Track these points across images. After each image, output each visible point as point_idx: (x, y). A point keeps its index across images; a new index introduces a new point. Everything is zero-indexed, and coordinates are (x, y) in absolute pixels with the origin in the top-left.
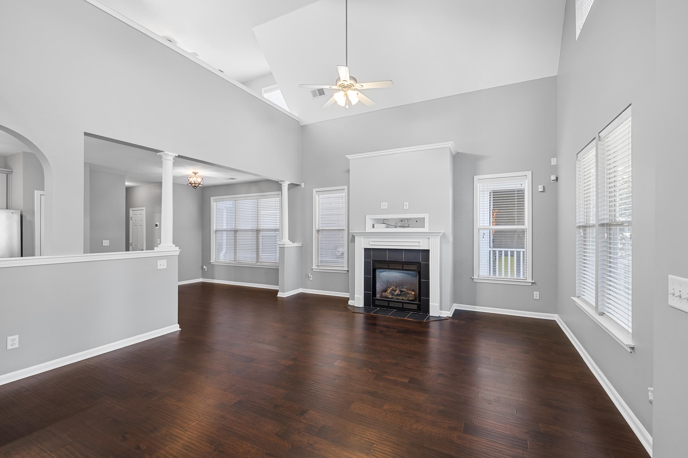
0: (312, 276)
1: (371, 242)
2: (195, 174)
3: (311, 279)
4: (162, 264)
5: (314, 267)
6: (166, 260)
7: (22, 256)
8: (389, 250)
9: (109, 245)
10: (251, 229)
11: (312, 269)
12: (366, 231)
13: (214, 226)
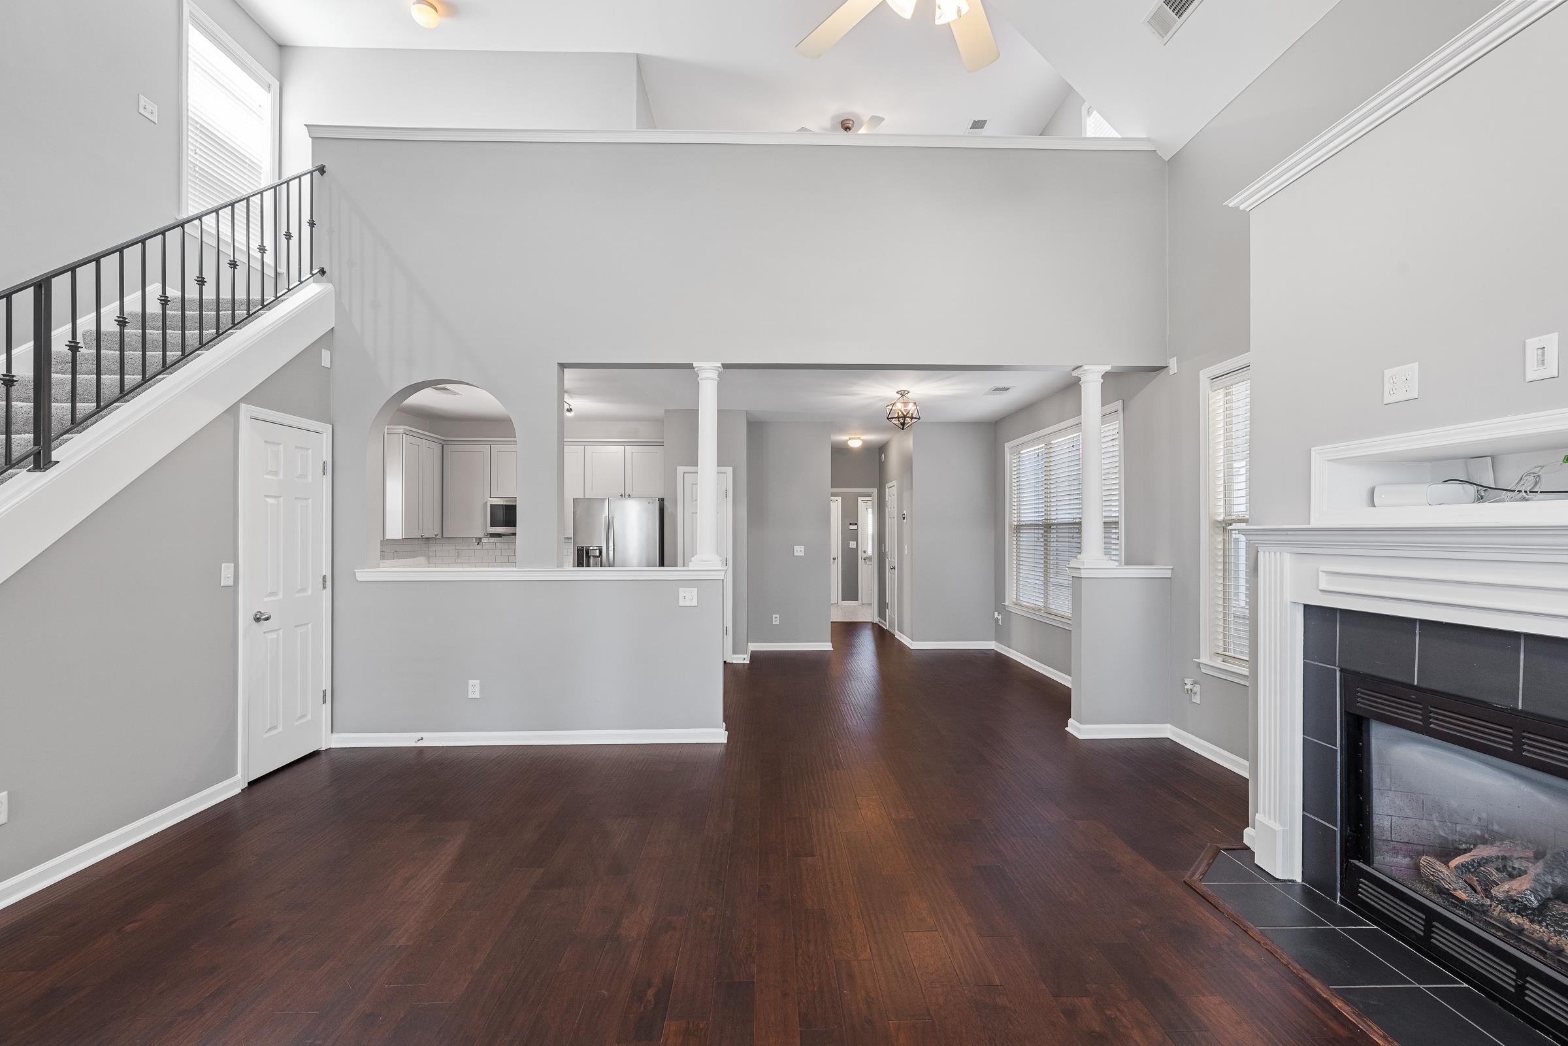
0: (1197, 688)
1: (1322, 576)
2: (903, 395)
3: (1197, 699)
4: (688, 597)
5: (1203, 660)
6: (696, 589)
7: (662, 564)
8: (1429, 626)
9: (803, 555)
10: (1071, 521)
11: (1199, 663)
12: (1309, 524)
13: (1012, 518)
